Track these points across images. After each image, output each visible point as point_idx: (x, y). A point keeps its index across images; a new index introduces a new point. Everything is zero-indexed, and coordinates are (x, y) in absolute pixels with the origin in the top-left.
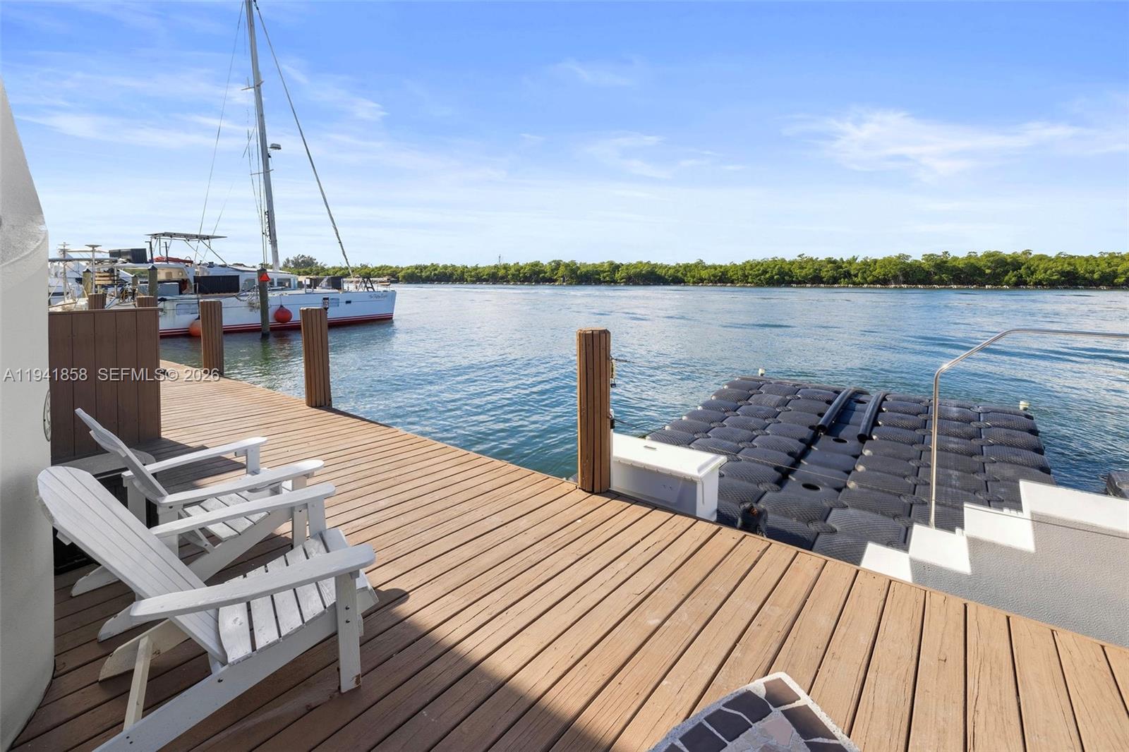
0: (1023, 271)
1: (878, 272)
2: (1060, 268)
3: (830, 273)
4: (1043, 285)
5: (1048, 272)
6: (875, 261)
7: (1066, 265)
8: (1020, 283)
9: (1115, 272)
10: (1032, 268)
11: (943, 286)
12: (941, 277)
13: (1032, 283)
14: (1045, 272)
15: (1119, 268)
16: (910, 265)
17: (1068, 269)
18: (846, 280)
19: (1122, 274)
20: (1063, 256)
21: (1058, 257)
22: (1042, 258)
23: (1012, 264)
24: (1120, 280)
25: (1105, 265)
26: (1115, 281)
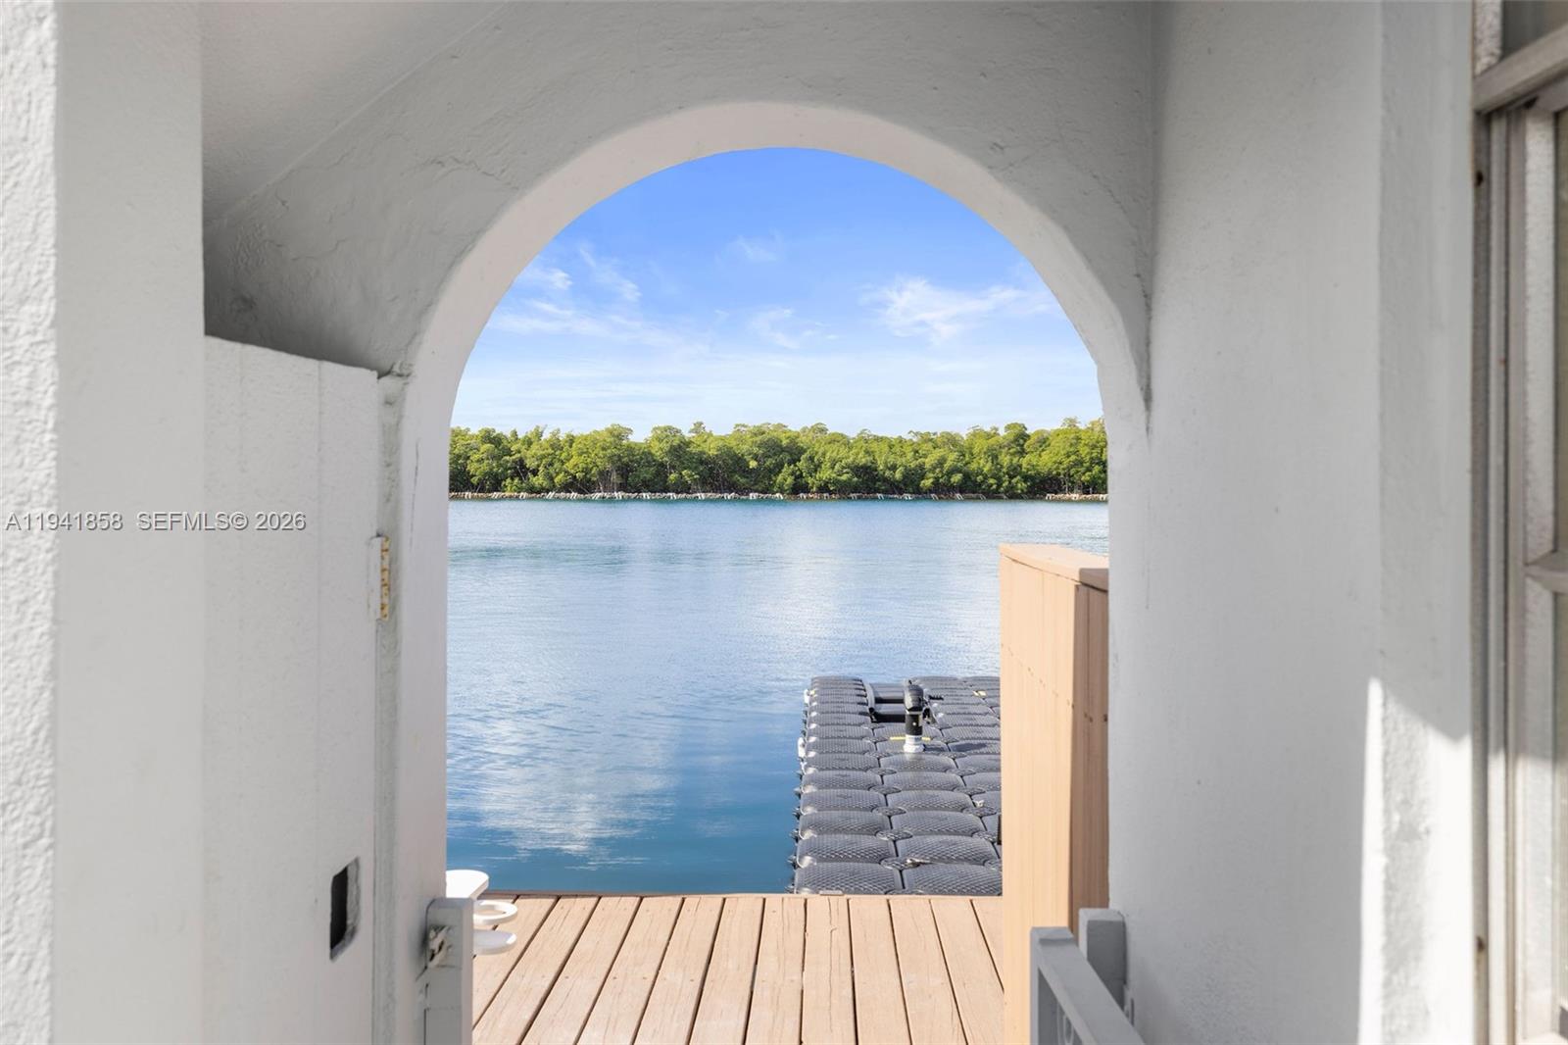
0: (802, 464)
1: (575, 464)
2: (853, 459)
3: (485, 467)
4: (831, 492)
5: (837, 467)
6: (571, 440)
7: (862, 454)
8: (798, 489)
9: (921, 467)
10: (816, 460)
11: (684, 495)
12: (682, 476)
13: (815, 489)
14: (833, 467)
15: (926, 460)
16: (630, 449)
17: (864, 461)
18: (516, 480)
19: (930, 471)
20: (865, 437)
21: (858, 438)
23: (788, 449)
24: (927, 483)
25: (910, 455)
26: (921, 485)
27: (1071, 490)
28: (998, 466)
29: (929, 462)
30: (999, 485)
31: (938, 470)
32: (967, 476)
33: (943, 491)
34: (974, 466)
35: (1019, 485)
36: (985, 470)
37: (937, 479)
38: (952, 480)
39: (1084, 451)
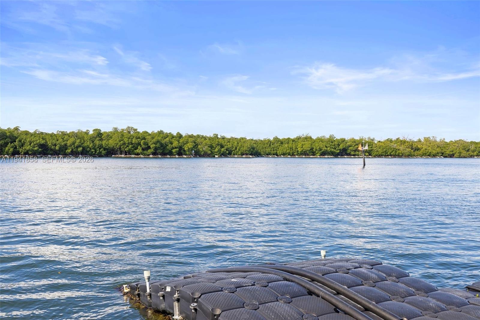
0: (16, 143)
2: (38, 141)
4: (29, 155)
5: (32, 144)
7: (41, 140)
8: (15, 153)
9: (66, 145)
10: (22, 141)
13: (22, 153)
14: (30, 145)
15: (68, 142)
17: (43, 142)
19: (69, 146)
20: (37, 132)
21: (35, 133)
22: (27, 133)
23: (10, 137)
24: (69, 151)
25: (61, 140)
26: (66, 152)
27: (121, 154)
28: (94, 145)
29: (69, 143)
30: (96, 152)
31: (73, 146)
32: (84, 148)
33: (75, 154)
34: (85, 145)
35: (103, 152)
36: (90, 146)
37: (72, 149)
38: (79, 150)
39: (126, 140)
